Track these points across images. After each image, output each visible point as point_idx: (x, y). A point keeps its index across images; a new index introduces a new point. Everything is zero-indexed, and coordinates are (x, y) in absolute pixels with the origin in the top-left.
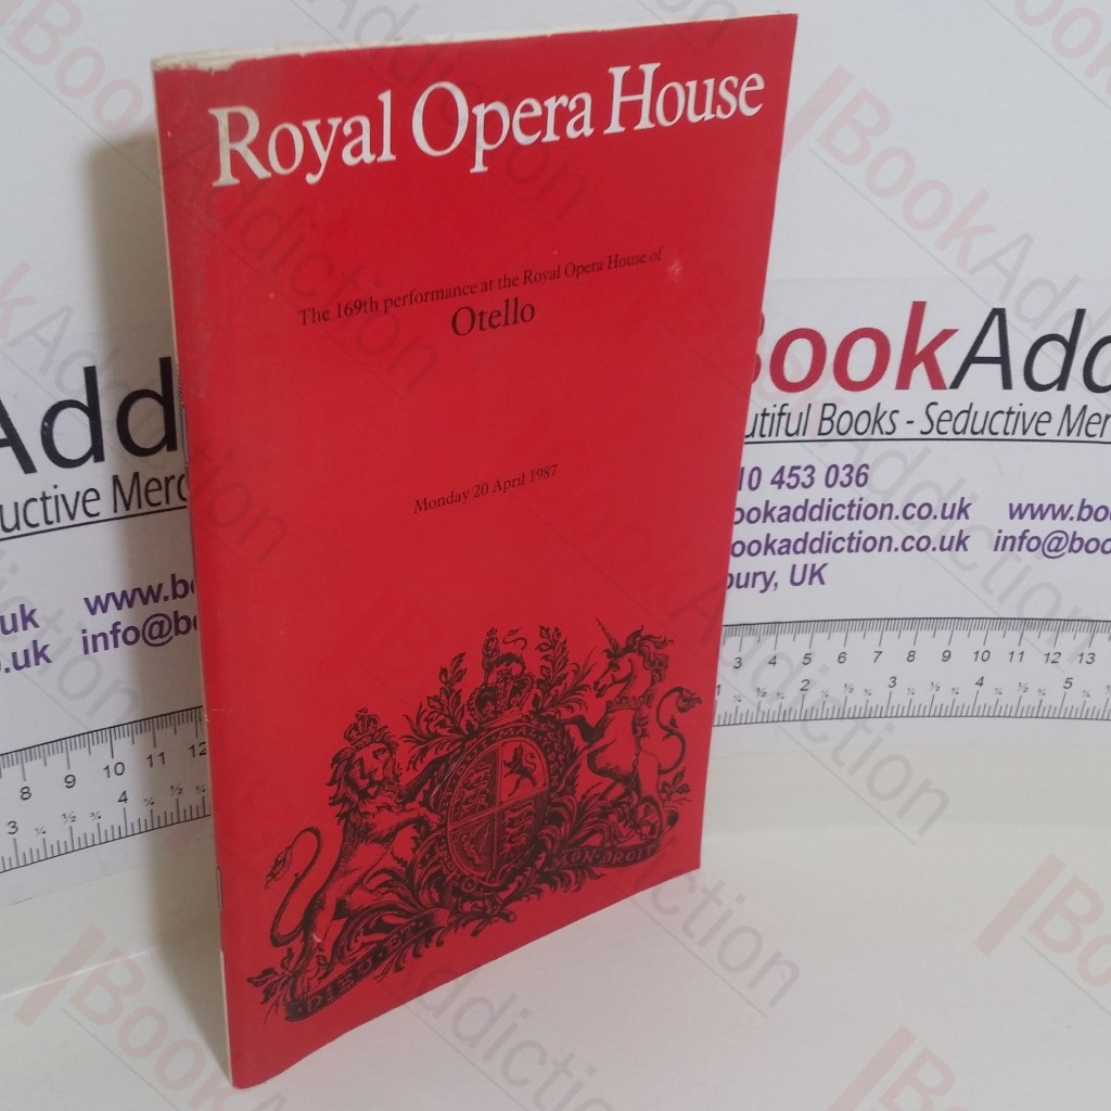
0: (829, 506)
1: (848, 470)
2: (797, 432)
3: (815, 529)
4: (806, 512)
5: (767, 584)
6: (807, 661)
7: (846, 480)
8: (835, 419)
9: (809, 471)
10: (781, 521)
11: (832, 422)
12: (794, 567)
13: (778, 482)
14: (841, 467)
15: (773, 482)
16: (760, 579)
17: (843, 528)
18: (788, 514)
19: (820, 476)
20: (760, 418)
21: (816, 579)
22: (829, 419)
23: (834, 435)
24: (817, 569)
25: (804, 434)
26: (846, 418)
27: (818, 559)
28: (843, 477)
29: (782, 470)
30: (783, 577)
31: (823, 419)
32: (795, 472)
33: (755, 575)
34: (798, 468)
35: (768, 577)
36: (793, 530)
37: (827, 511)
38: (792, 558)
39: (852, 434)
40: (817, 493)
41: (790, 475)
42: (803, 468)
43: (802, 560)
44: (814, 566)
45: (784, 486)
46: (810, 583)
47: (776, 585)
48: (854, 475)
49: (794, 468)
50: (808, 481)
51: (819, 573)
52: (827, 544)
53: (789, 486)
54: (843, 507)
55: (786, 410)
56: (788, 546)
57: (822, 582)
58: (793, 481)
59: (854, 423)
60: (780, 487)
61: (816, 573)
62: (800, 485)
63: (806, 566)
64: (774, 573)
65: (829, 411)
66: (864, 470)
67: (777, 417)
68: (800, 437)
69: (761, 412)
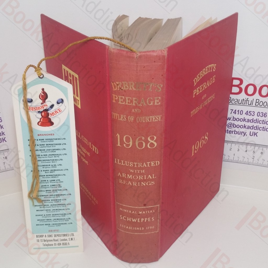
0: (258, 120)
1: (262, 113)
2: (251, 104)
3: (255, 125)
4: (253, 121)
5: (245, 135)
6: (254, 152)
7: (262, 116)
8: (259, 103)
9: (253, 112)
10: (247, 122)
11: (258, 103)
12: (250, 132)
13: (247, 114)
14: (260, 113)
15: (245, 114)
16: (243, 133)
17: (261, 125)
18: (249, 121)
19: (256, 114)
20: (242, 101)
21: (255, 135)
22: (258, 102)
23: (259, 106)
24: (255, 133)
25: (252, 105)
26: (261, 103)
27: (256, 131)
28: (261, 115)
29: (247, 111)
30: (248, 133)
31: (256, 102)
32: (250, 112)
33: (242, 132)
34: (251, 112)
35: (245, 133)
36: (250, 124)
37: (257, 121)
38: (250, 130)
39: (263, 106)
40: (255, 117)
41: (249, 113)
42: (252, 112)
43: (252, 131)
44: (255, 132)
45: (248, 115)
46: (254, 136)
47: (246, 135)
48: (263, 114)
49: (250, 111)
50: (253, 115)
51: (256, 134)
52: (257, 128)
53: (249, 115)
54: (261, 121)
55: (248, 99)
56: (249, 128)
57: (257, 136)
58: (250, 114)
59: (263, 104)
60: (247, 115)
61: (255, 134)
62: (251, 115)
63: (253, 132)
64: (246, 132)
65: (258, 101)
66: (266, 114)
67: (246, 101)
68: (251, 105)
69: (243, 99)
